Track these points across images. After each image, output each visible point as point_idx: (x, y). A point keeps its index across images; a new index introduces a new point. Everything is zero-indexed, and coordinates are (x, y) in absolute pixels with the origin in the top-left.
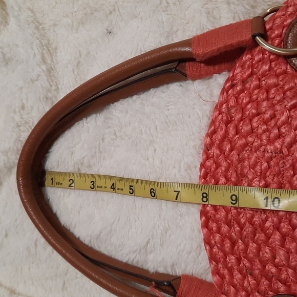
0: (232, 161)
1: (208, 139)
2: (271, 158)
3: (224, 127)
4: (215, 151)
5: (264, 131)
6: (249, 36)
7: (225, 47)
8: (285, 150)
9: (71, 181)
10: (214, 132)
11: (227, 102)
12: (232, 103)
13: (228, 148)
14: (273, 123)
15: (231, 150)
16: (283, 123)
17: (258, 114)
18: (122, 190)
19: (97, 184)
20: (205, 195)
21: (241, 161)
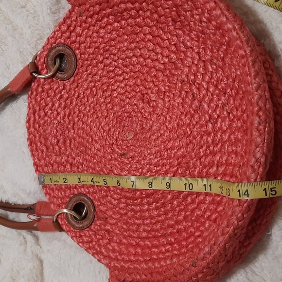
0: (41, 133)
1: (27, 124)
2: (57, 127)
3: (33, 115)
4: (32, 129)
5: (51, 114)
6: (29, 75)
7: (23, 83)
8: (62, 121)
9: (65, 179)
10: (29, 119)
11: (31, 102)
12: (34, 103)
13: (37, 126)
14: (54, 108)
15: (39, 127)
16: (58, 108)
17: (46, 105)
18: (99, 182)
19: (82, 180)
20: (150, 183)
21: (44, 131)
